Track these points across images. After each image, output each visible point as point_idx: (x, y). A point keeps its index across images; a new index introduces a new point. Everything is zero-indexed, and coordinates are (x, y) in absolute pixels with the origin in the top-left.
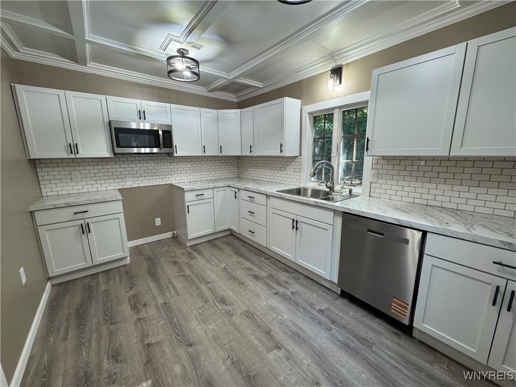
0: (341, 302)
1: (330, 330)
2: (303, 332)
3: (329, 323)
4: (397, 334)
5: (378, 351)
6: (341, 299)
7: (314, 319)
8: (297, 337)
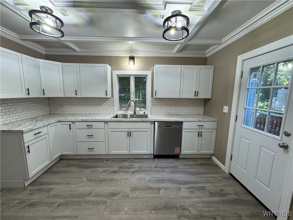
0: (156, 160)
1: (164, 171)
2: (159, 178)
3: (161, 169)
4: (177, 160)
5: (179, 167)
6: (155, 159)
7: (156, 171)
8: (159, 181)
